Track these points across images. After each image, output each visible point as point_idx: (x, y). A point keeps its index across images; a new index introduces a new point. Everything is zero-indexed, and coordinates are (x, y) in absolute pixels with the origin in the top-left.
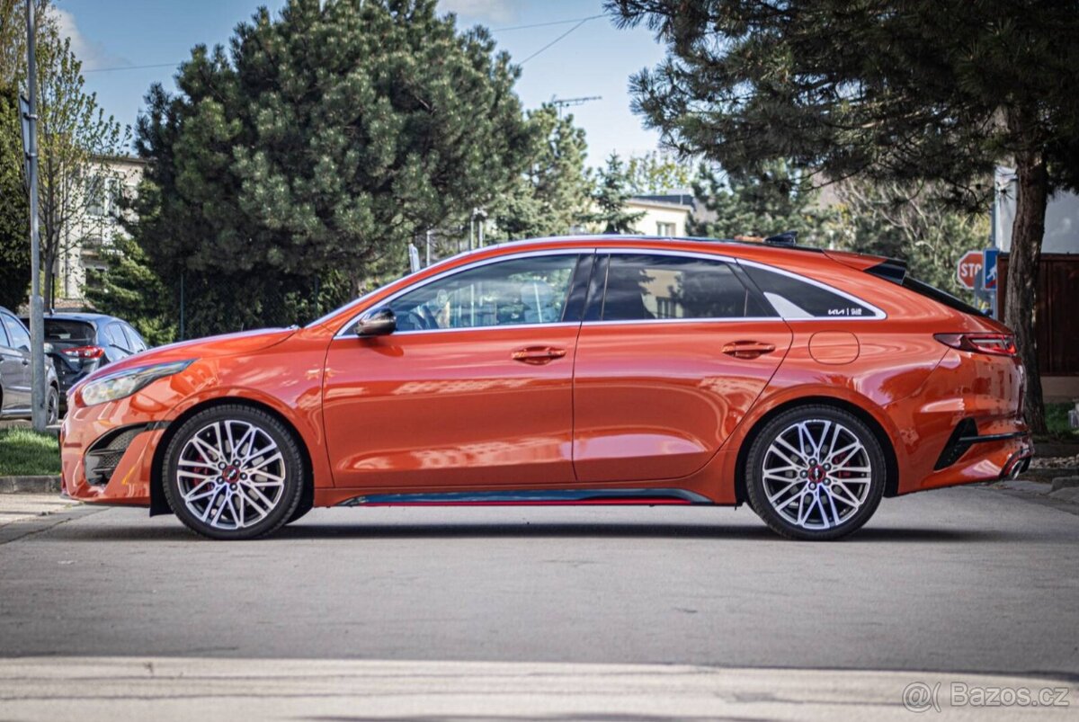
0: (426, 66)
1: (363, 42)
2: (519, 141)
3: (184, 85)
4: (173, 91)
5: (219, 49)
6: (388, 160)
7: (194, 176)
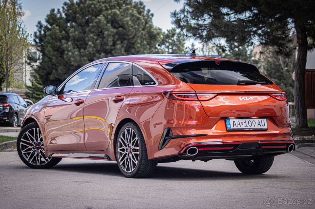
0: (123, 14)
1: (103, 7)
2: (153, 37)
3: (47, 21)
4: (44, 23)
5: (59, 10)
6: (111, 43)
7: (51, 49)
